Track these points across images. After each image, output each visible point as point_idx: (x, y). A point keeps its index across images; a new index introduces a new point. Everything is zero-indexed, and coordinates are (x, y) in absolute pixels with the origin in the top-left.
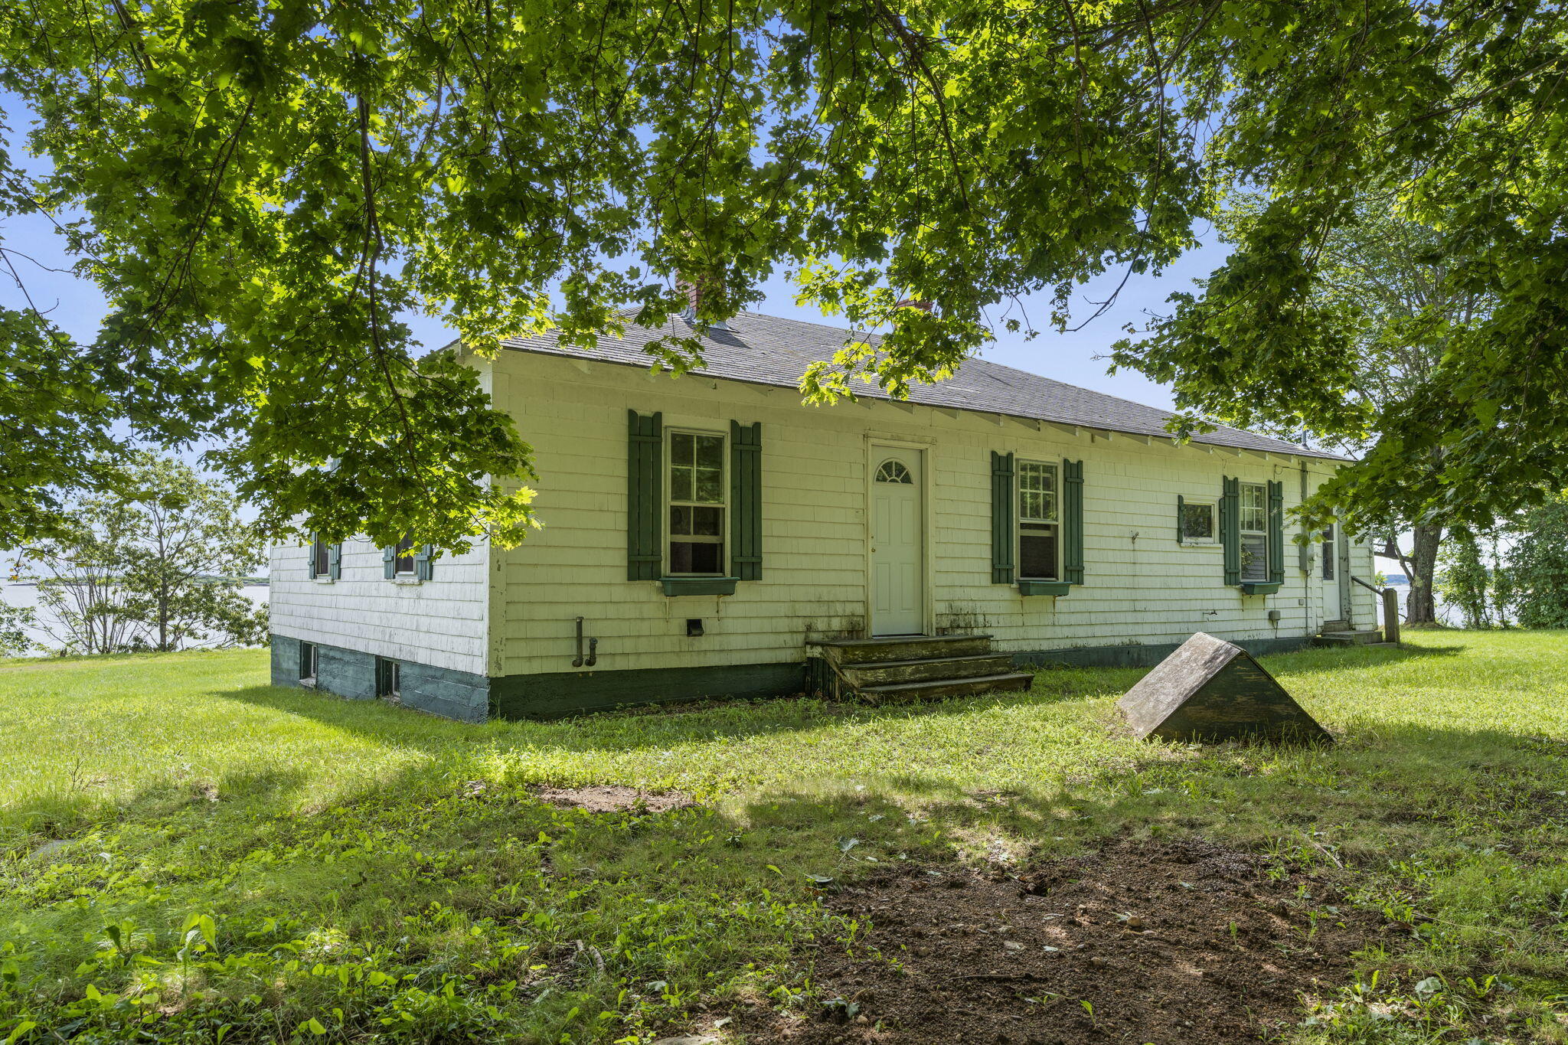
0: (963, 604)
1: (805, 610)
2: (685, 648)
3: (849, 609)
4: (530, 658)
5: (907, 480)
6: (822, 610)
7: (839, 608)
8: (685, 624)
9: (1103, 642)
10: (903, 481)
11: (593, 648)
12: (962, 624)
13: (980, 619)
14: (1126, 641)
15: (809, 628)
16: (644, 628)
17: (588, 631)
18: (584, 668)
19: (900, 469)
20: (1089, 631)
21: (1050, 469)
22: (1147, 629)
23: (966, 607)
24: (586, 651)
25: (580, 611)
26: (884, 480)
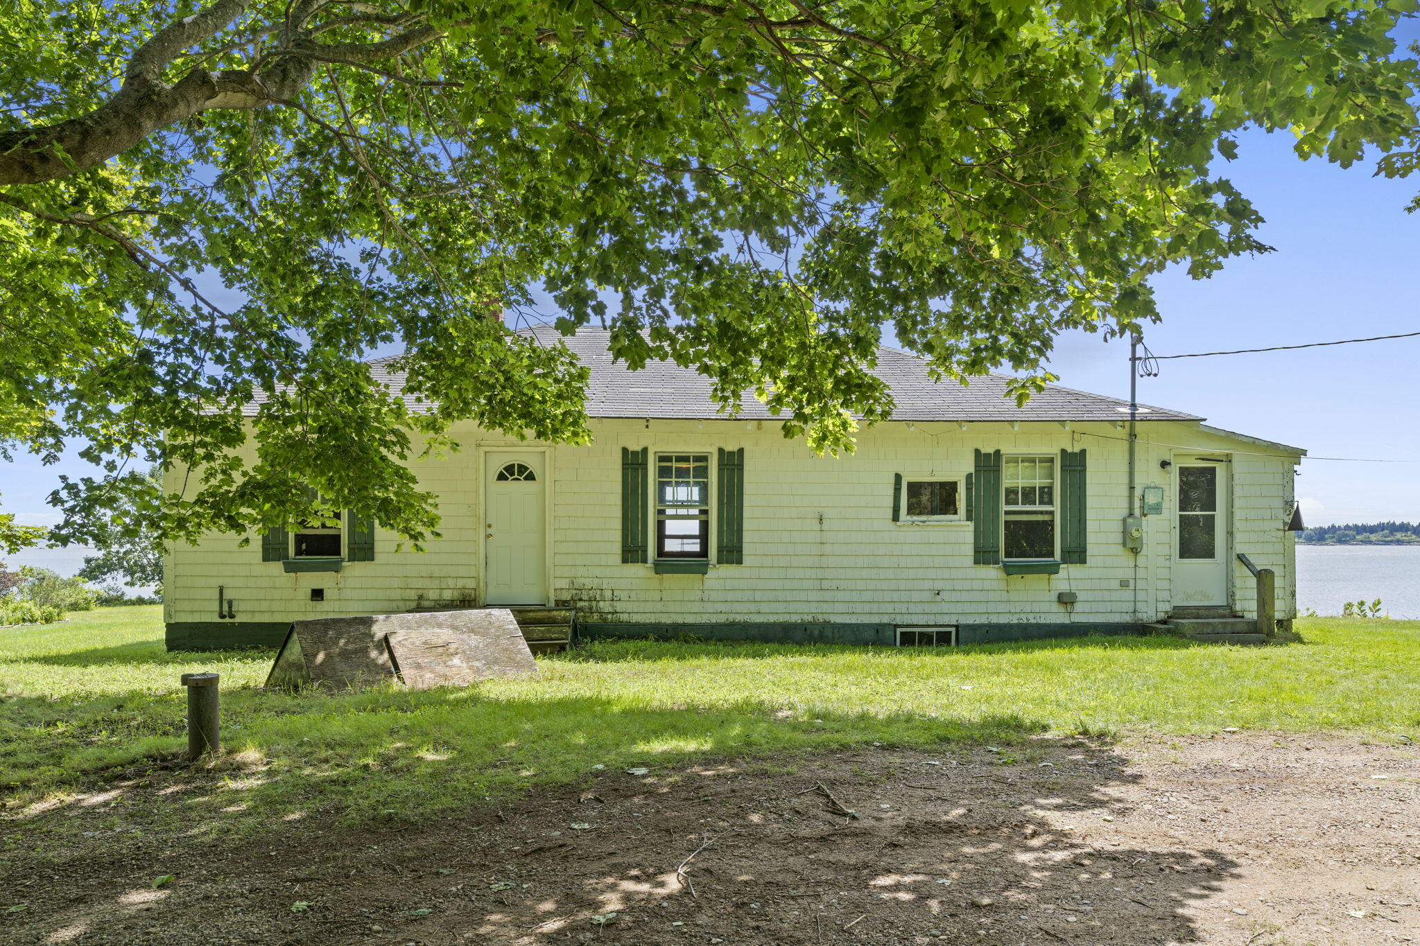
0: (586, 581)
1: (419, 584)
2: (309, 609)
3: (460, 584)
4: (192, 612)
5: (531, 477)
6: (435, 584)
7: (451, 583)
8: (310, 592)
9: (772, 619)
10: (526, 479)
11: (230, 607)
12: (585, 598)
13: (608, 594)
14: (809, 618)
15: (421, 597)
16: (277, 594)
17: (228, 595)
18: (227, 620)
19: (522, 468)
20: (753, 608)
21: (703, 458)
22: (840, 608)
23: (589, 583)
24: (226, 608)
25: (221, 582)
26: (507, 479)
